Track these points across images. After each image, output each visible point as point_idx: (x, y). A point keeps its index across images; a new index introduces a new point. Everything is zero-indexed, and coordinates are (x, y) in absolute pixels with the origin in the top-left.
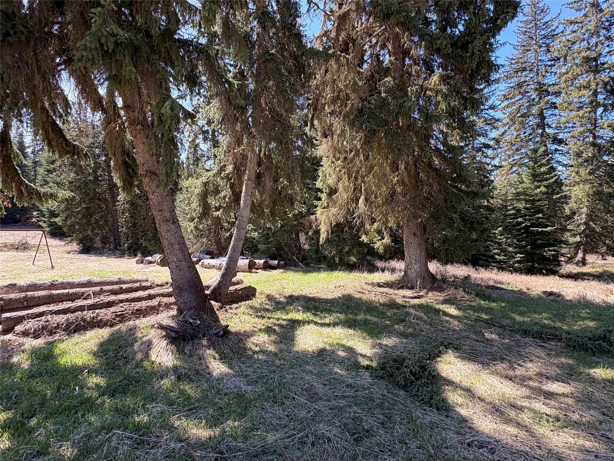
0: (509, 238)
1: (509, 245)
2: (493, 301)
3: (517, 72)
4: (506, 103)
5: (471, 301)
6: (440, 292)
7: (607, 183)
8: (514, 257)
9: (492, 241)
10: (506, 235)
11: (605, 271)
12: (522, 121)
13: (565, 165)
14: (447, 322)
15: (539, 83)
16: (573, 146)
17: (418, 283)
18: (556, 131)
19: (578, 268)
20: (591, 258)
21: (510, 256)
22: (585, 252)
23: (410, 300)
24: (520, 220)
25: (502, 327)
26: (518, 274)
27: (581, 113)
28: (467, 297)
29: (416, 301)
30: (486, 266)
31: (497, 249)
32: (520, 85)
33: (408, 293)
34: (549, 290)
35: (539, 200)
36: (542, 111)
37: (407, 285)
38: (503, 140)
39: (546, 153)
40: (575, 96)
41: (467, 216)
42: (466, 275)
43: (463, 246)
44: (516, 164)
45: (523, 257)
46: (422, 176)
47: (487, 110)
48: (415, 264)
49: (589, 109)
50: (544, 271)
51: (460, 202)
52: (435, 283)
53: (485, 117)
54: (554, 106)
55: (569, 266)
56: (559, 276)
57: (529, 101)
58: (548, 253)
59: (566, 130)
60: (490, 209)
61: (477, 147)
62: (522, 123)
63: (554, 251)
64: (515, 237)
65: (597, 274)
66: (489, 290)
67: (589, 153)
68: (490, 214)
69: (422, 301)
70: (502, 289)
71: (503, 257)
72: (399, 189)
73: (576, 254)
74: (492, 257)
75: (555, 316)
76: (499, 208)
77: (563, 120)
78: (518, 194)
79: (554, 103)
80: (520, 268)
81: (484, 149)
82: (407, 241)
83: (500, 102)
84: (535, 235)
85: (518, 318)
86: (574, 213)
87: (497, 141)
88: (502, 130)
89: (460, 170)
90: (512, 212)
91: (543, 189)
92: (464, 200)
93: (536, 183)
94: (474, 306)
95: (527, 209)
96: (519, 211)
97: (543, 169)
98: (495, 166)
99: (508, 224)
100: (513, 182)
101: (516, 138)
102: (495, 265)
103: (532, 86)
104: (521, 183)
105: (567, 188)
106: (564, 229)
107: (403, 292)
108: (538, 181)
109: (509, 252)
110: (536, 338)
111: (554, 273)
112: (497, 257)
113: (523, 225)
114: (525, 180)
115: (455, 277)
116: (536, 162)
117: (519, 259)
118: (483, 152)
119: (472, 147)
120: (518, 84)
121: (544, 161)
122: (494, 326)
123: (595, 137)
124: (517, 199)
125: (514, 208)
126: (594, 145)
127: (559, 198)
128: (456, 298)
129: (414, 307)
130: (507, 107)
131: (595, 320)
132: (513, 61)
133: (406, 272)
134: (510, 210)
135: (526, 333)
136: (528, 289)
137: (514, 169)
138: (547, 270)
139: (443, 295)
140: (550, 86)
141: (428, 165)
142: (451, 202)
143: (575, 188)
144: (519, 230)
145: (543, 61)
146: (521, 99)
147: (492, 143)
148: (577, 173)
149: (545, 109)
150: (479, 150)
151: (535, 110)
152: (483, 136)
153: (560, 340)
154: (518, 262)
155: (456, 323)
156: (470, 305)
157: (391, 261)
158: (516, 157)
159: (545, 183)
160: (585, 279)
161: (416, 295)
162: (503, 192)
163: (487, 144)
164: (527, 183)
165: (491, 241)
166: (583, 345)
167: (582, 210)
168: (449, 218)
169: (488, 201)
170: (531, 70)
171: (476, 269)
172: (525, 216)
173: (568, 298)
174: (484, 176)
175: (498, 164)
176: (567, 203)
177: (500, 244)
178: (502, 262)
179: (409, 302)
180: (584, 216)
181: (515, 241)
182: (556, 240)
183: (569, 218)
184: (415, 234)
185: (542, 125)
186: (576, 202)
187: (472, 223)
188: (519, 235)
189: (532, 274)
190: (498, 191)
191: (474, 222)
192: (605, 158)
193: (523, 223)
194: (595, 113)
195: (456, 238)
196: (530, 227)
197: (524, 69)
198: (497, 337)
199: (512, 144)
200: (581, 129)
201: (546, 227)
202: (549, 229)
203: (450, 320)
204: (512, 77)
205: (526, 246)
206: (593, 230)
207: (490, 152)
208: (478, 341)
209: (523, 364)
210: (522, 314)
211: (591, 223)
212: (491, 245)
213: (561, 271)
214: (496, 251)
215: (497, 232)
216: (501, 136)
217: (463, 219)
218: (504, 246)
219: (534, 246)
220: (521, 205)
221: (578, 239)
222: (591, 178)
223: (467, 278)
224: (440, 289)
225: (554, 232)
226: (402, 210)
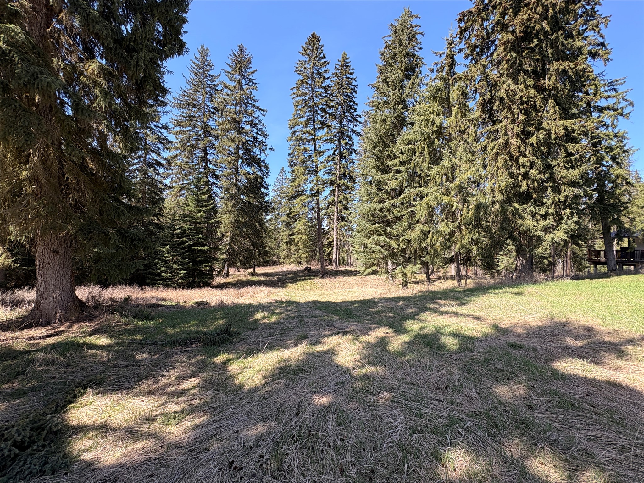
0: (175, 256)
1: (175, 263)
2: (152, 319)
3: (189, 105)
4: (178, 129)
5: (127, 325)
6: (90, 321)
7: (242, 215)
8: (179, 274)
9: (160, 259)
10: (172, 253)
11: (239, 280)
12: (191, 150)
13: (219, 197)
14: (93, 355)
15: (205, 123)
16: (223, 183)
17: (58, 315)
18: (215, 168)
19: (224, 279)
20: (232, 271)
21: (175, 273)
22: (229, 266)
23: (41, 341)
24: (185, 239)
25: (155, 344)
26: (181, 289)
27: (230, 159)
28: (123, 320)
29: (51, 341)
30: (153, 285)
31: (164, 266)
32: (190, 118)
33: (40, 332)
34: (200, 300)
35: (200, 223)
36: (206, 147)
37: (38, 322)
38: (174, 163)
39: (207, 184)
40: (226, 144)
41: (127, 233)
42: (127, 297)
43: (120, 265)
44: (184, 187)
45: (185, 273)
46: (68, 178)
47: (160, 128)
48: (54, 291)
49: (234, 158)
50: (201, 285)
51: (119, 216)
52: (83, 311)
53: (158, 135)
54: (213, 147)
55: (219, 278)
56: (211, 287)
57: (196, 135)
58: (205, 268)
59: (221, 169)
60: (159, 227)
61: (149, 163)
62: (190, 152)
63: (209, 266)
64: (180, 255)
65: (234, 282)
66: (149, 310)
67: (233, 191)
68: (159, 232)
69: (61, 338)
70: (162, 306)
71: (169, 274)
72: (29, 189)
73: (223, 268)
74: (160, 275)
75: (200, 321)
76: (168, 227)
77: (219, 160)
78: (184, 215)
79: (214, 145)
80: (182, 283)
81: (156, 167)
82: (42, 261)
83: (173, 126)
84: (196, 253)
85: (171, 331)
86: (223, 236)
87: (169, 162)
88: (173, 153)
89: (120, 181)
90: (178, 231)
91: (202, 213)
92: (124, 215)
93: (198, 208)
94: (129, 330)
95: (191, 229)
96: (184, 231)
97: (203, 197)
98: (166, 185)
99: (175, 243)
100: (181, 204)
101: (185, 164)
102: (161, 282)
103: (199, 123)
104: (187, 206)
105: (220, 215)
106: (217, 249)
107: (29, 333)
108: (201, 207)
109: (175, 269)
110: (182, 345)
111: (207, 285)
112: (163, 274)
113: (187, 244)
114: (190, 204)
115: (113, 300)
116: (199, 190)
117: (182, 275)
118: (155, 169)
119: (144, 160)
120: (189, 117)
121: (205, 190)
122: (147, 344)
123: (237, 180)
124: (183, 220)
125: (180, 229)
126: (236, 185)
127: (214, 223)
128: (110, 325)
129: (44, 349)
130: (180, 134)
131: (224, 318)
132: (186, 94)
133: (37, 303)
134: (177, 229)
135: (174, 343)
136: (185, 302)
137: (183, 192)
138: (203, 283)
139: (93, 324)
140: (212, 129)
141: (80, 167)
142: (108, 215)
143: (224, 216)
144: (184, 248)
145: (208, 106)
146: (190, 131)
147: (164, 162)
148: (226, 204)
149: (208, 147)
150: (151, 165)
151: (200, 144)
152: (156, 153)
153: (199, 342)
154: (181, 278)
155: (105, 354)
156: (126, 330)
157: (16, 290)
158: (185, 182)
159: (205, 209)
160: (227, 287)
161: (52, 331)
162: (172, 212)
163: (159, 162)
164: (192, 208)
165: (158, 259)
166: (213, 340)
167: (228, 234)
168: (104, 233)
169: (158, 219)
170: (199, 109)
171: (142, 289)
172: (189, 236)
173: (212, 305)
174: (155, 193)
175: (169, 184)
176: (219, 228)
177: (166, 262)
178: (168, 279)
179: (37, 344)
180: (228, 239)
181: (180, 258)
182: (210, 257)
183: (220, 239)
184: (55, 252)
185: (205, 159)
186: (224, 227)
187: (132, 241)
188: (183, 253)
189: (192, 288)
190: (168, 210)
191: (135, 239)
192: (242, 197)
193: (187, 242)
194: (238, 163)
195: (113, 256)
196: (192, 246)
197: (194, 106)
198: (148, 355)
199: (181, 168)
200: (229, 171)
201: (204, 247)
202: (206, 248)
203: (97, 352)
204: (185, 108)
205: (189, 263)
206: (233, 250)
207: (161, 170)
208: (127, 366)
209: (167, 373)
210: (174, 327)
211: (232, 244)
212: (158, 263)
213: (213, 283)
214: (163, 269)
215: (164, 250)
216: (173, 158)
217: (122, 234)
218: (170, 264)
219: (196, 263)
220: (186, 226)
221: (224, 256)
222: (233, 209)
223: (127, 300)
224: (90, 318)
225: (209, 251)
226: (33, 218)
